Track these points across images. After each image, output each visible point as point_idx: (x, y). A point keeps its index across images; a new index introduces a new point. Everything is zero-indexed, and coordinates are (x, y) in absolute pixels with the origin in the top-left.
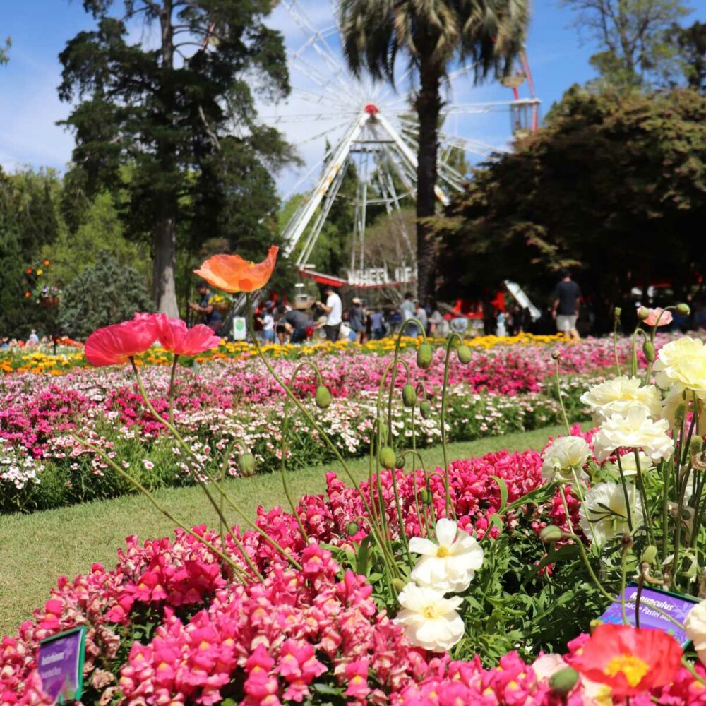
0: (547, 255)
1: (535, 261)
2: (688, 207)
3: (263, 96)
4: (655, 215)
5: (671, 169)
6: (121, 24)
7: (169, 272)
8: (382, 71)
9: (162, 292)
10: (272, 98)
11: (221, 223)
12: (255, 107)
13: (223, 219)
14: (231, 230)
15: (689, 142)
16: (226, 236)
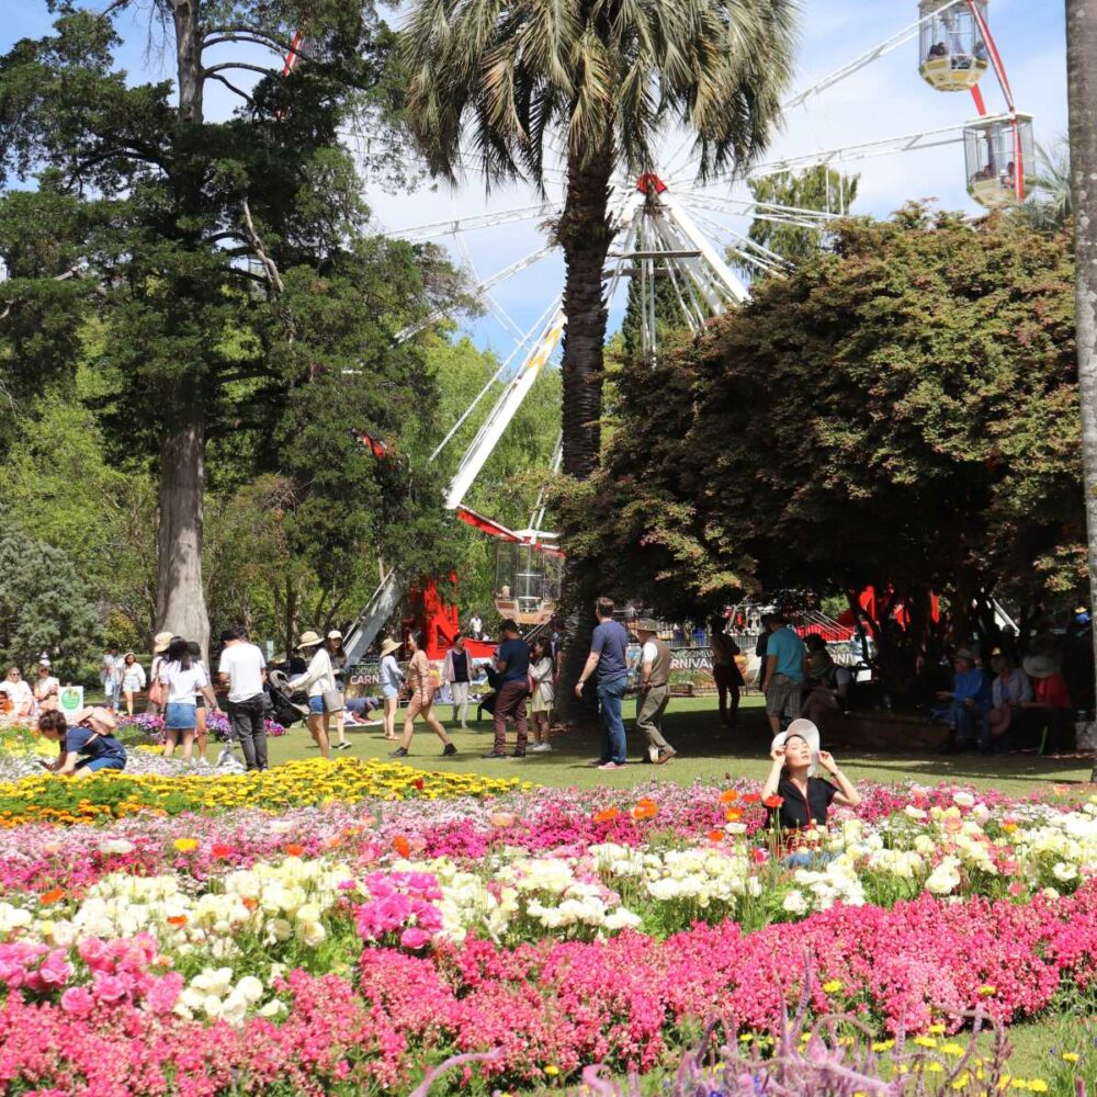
0: (688, 562)
1: (664, 575)
2: (910, 479)
3: (383, 174)
4: (861, 493)
5: (886, 403)
6: (103, 22)
7: (188, 539)
8: (517, 156)
9: (173, 582)
10: (401, 180)
11: (281, 444)
12: (366, 199)
13: (282, 437)
14: (298, 459)
15: (927, 349)
16: (286, 471)
